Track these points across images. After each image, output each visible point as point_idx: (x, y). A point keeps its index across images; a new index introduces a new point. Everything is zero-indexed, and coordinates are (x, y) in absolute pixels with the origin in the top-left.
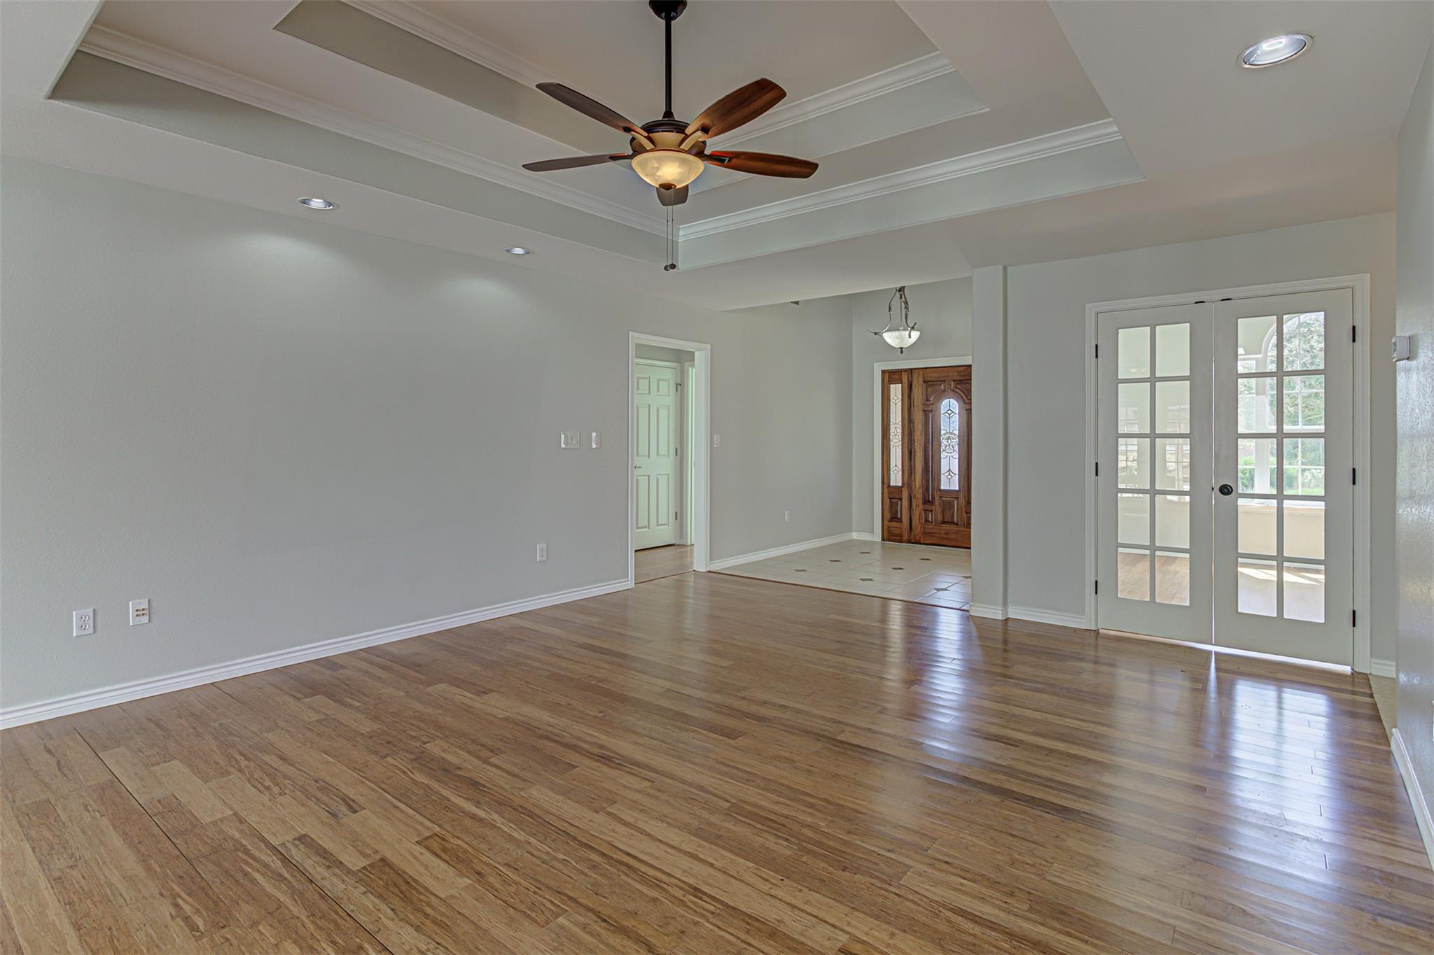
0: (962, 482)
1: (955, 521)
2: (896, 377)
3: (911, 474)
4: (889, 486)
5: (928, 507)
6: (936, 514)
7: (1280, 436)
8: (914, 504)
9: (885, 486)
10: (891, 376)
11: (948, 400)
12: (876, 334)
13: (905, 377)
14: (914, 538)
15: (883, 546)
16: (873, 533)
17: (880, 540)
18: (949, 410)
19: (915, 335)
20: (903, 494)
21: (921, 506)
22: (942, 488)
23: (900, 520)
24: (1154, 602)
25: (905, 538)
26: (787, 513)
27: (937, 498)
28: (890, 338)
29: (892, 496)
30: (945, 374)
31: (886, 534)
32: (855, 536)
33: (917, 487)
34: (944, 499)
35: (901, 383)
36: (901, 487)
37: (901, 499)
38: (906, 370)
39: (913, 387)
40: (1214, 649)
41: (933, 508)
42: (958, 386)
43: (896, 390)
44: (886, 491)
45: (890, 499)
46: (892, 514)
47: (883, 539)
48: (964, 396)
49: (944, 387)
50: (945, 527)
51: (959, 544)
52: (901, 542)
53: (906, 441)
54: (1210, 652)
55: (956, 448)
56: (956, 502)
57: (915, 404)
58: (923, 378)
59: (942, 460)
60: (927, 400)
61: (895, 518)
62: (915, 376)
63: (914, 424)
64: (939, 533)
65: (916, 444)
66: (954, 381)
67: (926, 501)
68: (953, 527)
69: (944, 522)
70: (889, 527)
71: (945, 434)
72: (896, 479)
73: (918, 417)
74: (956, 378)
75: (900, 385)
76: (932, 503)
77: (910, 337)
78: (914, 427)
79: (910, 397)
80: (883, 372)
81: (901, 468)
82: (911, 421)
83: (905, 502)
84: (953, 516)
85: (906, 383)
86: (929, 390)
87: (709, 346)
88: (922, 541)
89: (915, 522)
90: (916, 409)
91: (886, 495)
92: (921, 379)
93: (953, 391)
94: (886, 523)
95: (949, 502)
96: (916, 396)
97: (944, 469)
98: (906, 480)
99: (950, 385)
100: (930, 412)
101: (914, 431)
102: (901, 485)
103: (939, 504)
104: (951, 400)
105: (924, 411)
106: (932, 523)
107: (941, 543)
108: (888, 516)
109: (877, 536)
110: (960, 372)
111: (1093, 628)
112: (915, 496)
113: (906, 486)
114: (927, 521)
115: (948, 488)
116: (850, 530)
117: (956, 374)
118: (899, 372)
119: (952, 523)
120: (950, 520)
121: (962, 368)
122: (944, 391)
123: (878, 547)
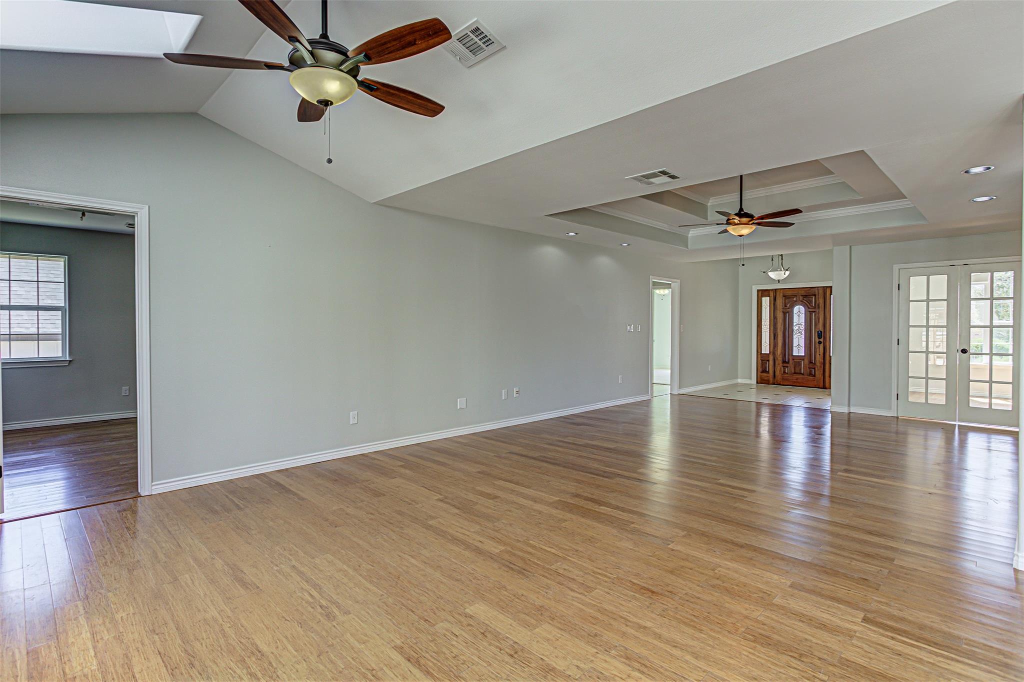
0: (806, 352)
1: (802, 372)
2: (766, 293)
3: (775, 347)
4: (761, 353)
5: (785, 365)
6: (790, 369)
7: (991, 327)
8: (776, 363)
9: (759, 353)
10: (762, 293)
11: (798, 306)
12: (764, 272)
13: (772, 294)
14: (776, 382)
15: (757, 386)
16: (751, 379)
17: (756, 383)
18: (799, 314)
19: (787, 273)
20: (770, 357)
21: (781, 365)
22: (794, 354)
23: (768, 372)
24: (928, 403)
25: (771, 382)
26: (710, 367)
27: (791, 360)
28: (772, 275)
29: (763, 359)
30: (797, 292)
31: (759, 379)
32: (740, 381)
33: (779, 354)
34: (795, 360)
35: (769, 297)
36: (769, 354)
37: (769, 361)
38: (772, 290)
39: (777, 299)
40: (957, 423)
41: (789, 365)
42: (805, 299)
43: (766, 301)
44: (759, 356)
45: (762, 360)
46: (762, 369)
47: (757, 383)
48: (808, 304)
49: (796, 299)
50: (796, 376)
51: (805, 385)
52: (768, 384)
53: (772, 328)
54: (956, 425)
55: (803, 333)
56: (802, 362)
57: (778, 308)
58: (783, 294)
59: (794, 339)
60: (786, 306)
61: (764, 371)
62: (778, 293)
63: (777, 319)
64: (792, 379)
65: (778, 330)
66: (802, 296)
67: (784, 362)
68: (801, 376)
69: (795, 373)
70: (761, 376)
71: (796, 325)
72: (766, 350)
73: (780, 315)
74: (803, 294)
75: (769, 298)
76: (788, 362)
77: (785, 274)
78: (777, 321)
79: (774, 304)
80: (758, 291)
81: (768, 343)
82: (775, 318)
83: (771, 362)
84: (801, 369)
85: (772, 296)
86: (786, 301)
87: (679, 281)
88: (782, 384)
89: (778, 373)
90: (778, 311)
91: (759, 359)
92: (782, 295)
93: (802, 301)
94: (759, 373)
95: (799, 362)
96: (778, 303)
97: (795, 343)
98: (772, 350)
99: (800, 298)
100: (788, 314)
101: (777, 323)
102: (768, 353)
103: (792, 364)
104: (800, 306)
105: (784, 312)
106: (788, 373)
107: (794, 385)
108: (760, 370)
109: (754, 381)
110: (806, 291)
111: (896, 416)
112: (777, 358)
113: (772, 354)
114: (784, 372)
115: (798, 355)
116: (737, 378)
117: (803, 292)
118: (768, 291)
119: (801, 373)
120: (799, 372)
121: (807, 289)
122: (796, 301)
123: (755, 386)
